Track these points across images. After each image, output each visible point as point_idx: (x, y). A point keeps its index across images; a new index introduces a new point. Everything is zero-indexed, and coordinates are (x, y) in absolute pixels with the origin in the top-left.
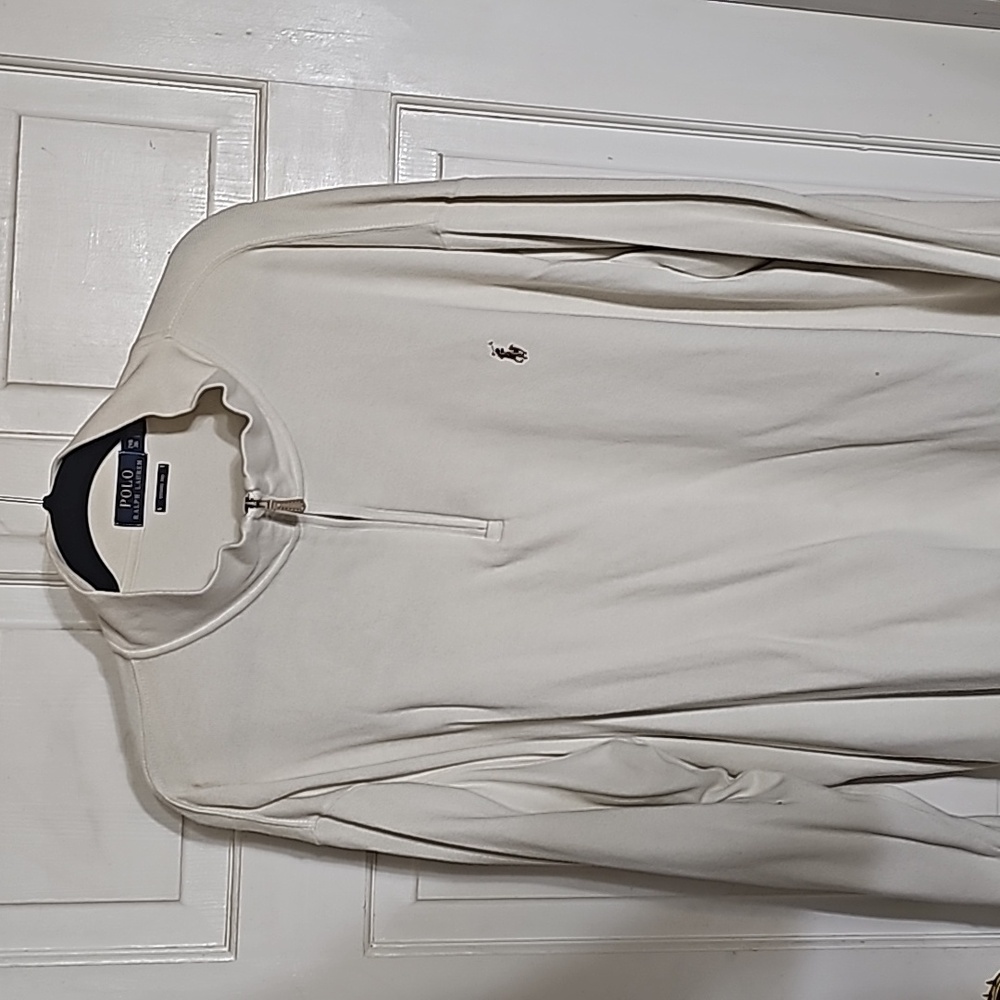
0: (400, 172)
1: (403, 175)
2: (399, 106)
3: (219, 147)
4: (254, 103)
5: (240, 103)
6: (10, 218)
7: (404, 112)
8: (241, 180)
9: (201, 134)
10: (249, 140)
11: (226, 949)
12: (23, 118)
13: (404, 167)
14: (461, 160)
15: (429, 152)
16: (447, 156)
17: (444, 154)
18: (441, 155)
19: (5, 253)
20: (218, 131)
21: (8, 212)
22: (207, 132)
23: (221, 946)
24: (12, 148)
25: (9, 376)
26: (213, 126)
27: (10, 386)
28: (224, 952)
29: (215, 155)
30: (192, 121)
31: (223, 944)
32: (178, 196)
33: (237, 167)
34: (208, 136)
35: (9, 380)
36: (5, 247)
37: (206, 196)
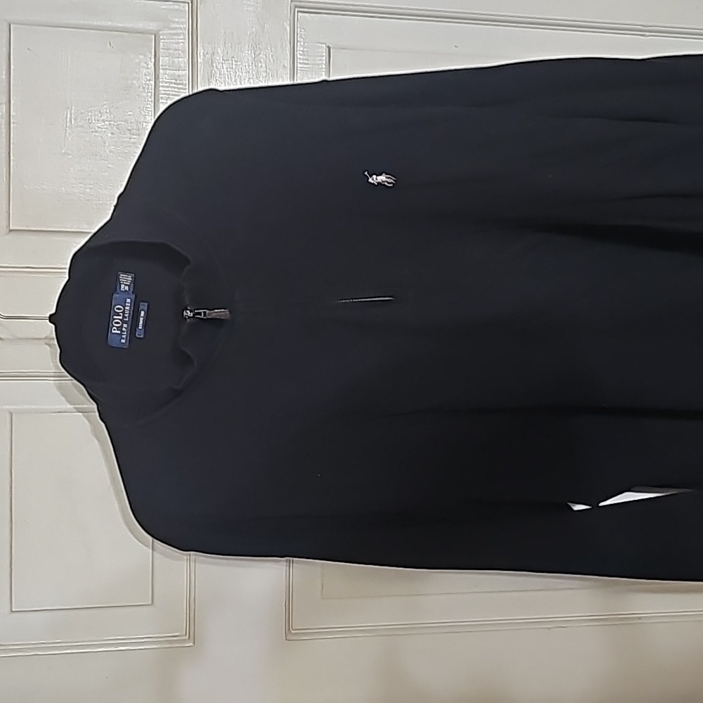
0: (299, 61)
1: (300, 63)
2: (297, 10)
3: (161, 44)
4: (187, 9)
5: (177, 9)
6: (6, 104)
7: (300, 14)
8: (179, 70)
9: (148, 36)
10: (184, 39)
11: (187, 637)
12: (12, 26)
13: (302, 57)
14: (344, 51)
15: (320, 45)
16: (333, 48)
17: (331, 46)
18: (329, 48)
19: (4, 130)
20: (161, 32)
21: (5, 99)
22: (152, 34)
23: (183, 636)
24: (5, 50)
25: (11, 225)
26: (156, 29)
27: (11, 233)
28: (185, 640)
29: (159, 50)
30: (141, 25)
31: (184, 633)
32: (132, 83)
33: (176, 60)
34: (153, 37)
35: (11, 228)
36: (3, 127)
37: (153, 83)
